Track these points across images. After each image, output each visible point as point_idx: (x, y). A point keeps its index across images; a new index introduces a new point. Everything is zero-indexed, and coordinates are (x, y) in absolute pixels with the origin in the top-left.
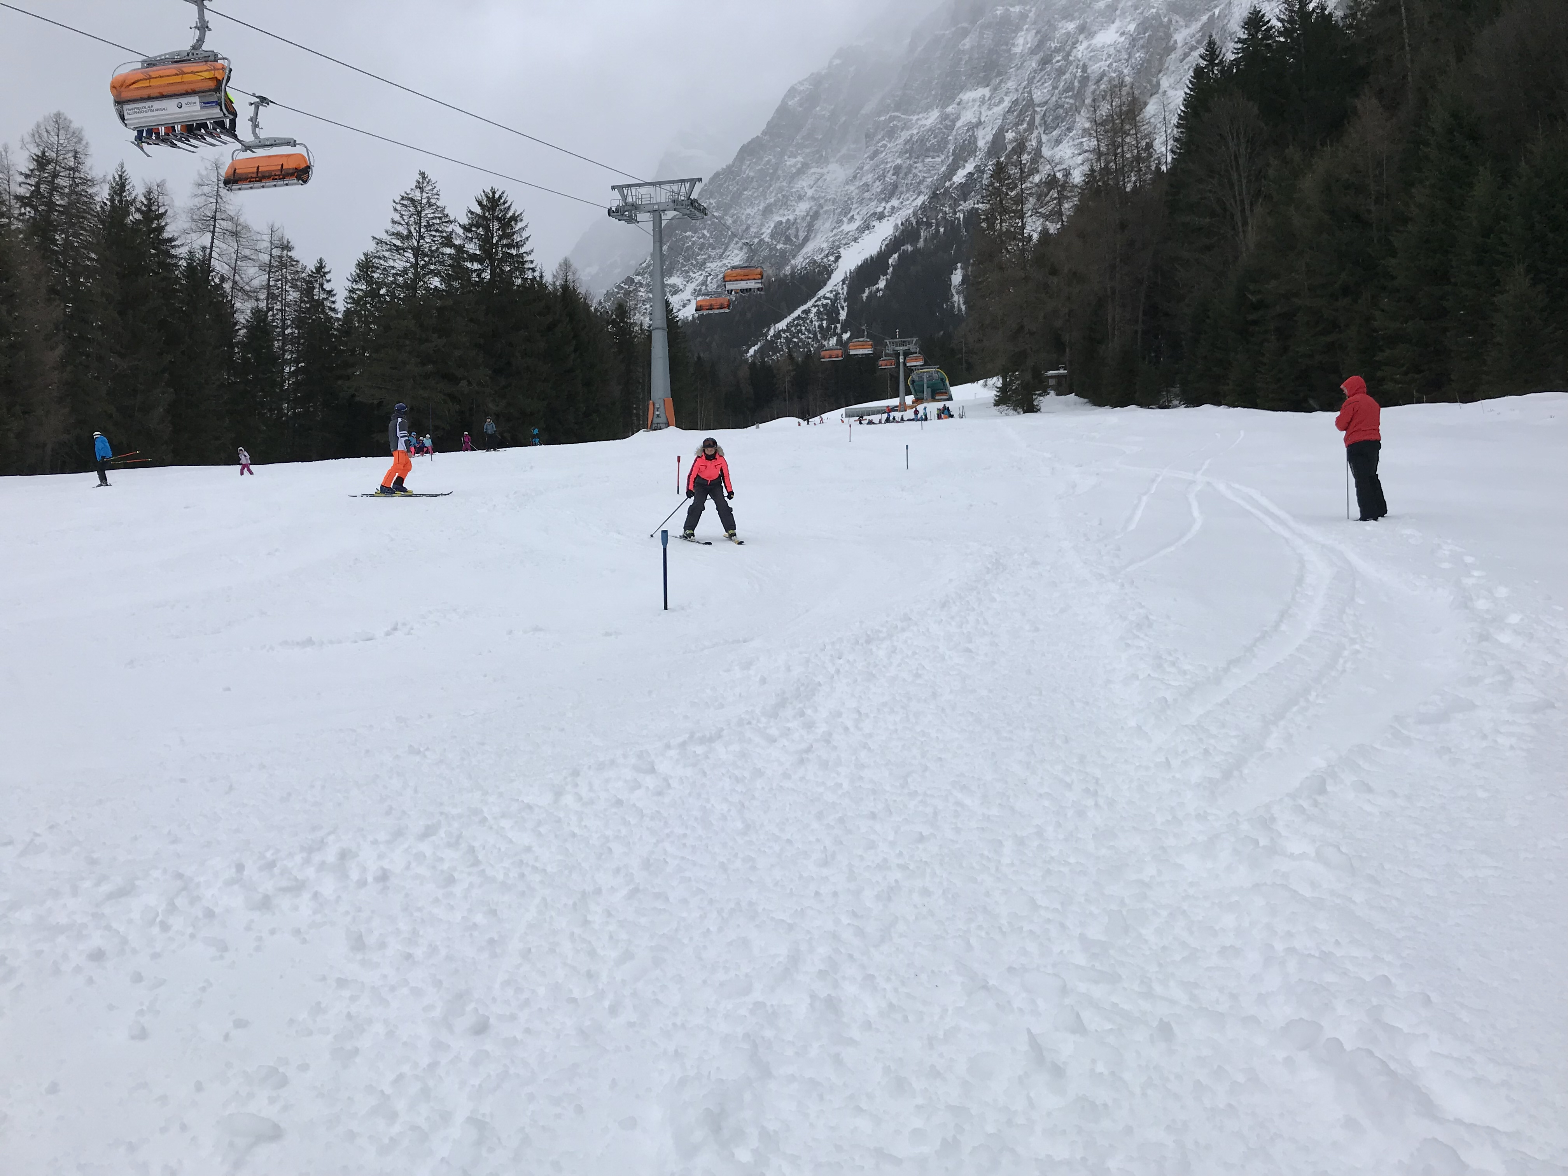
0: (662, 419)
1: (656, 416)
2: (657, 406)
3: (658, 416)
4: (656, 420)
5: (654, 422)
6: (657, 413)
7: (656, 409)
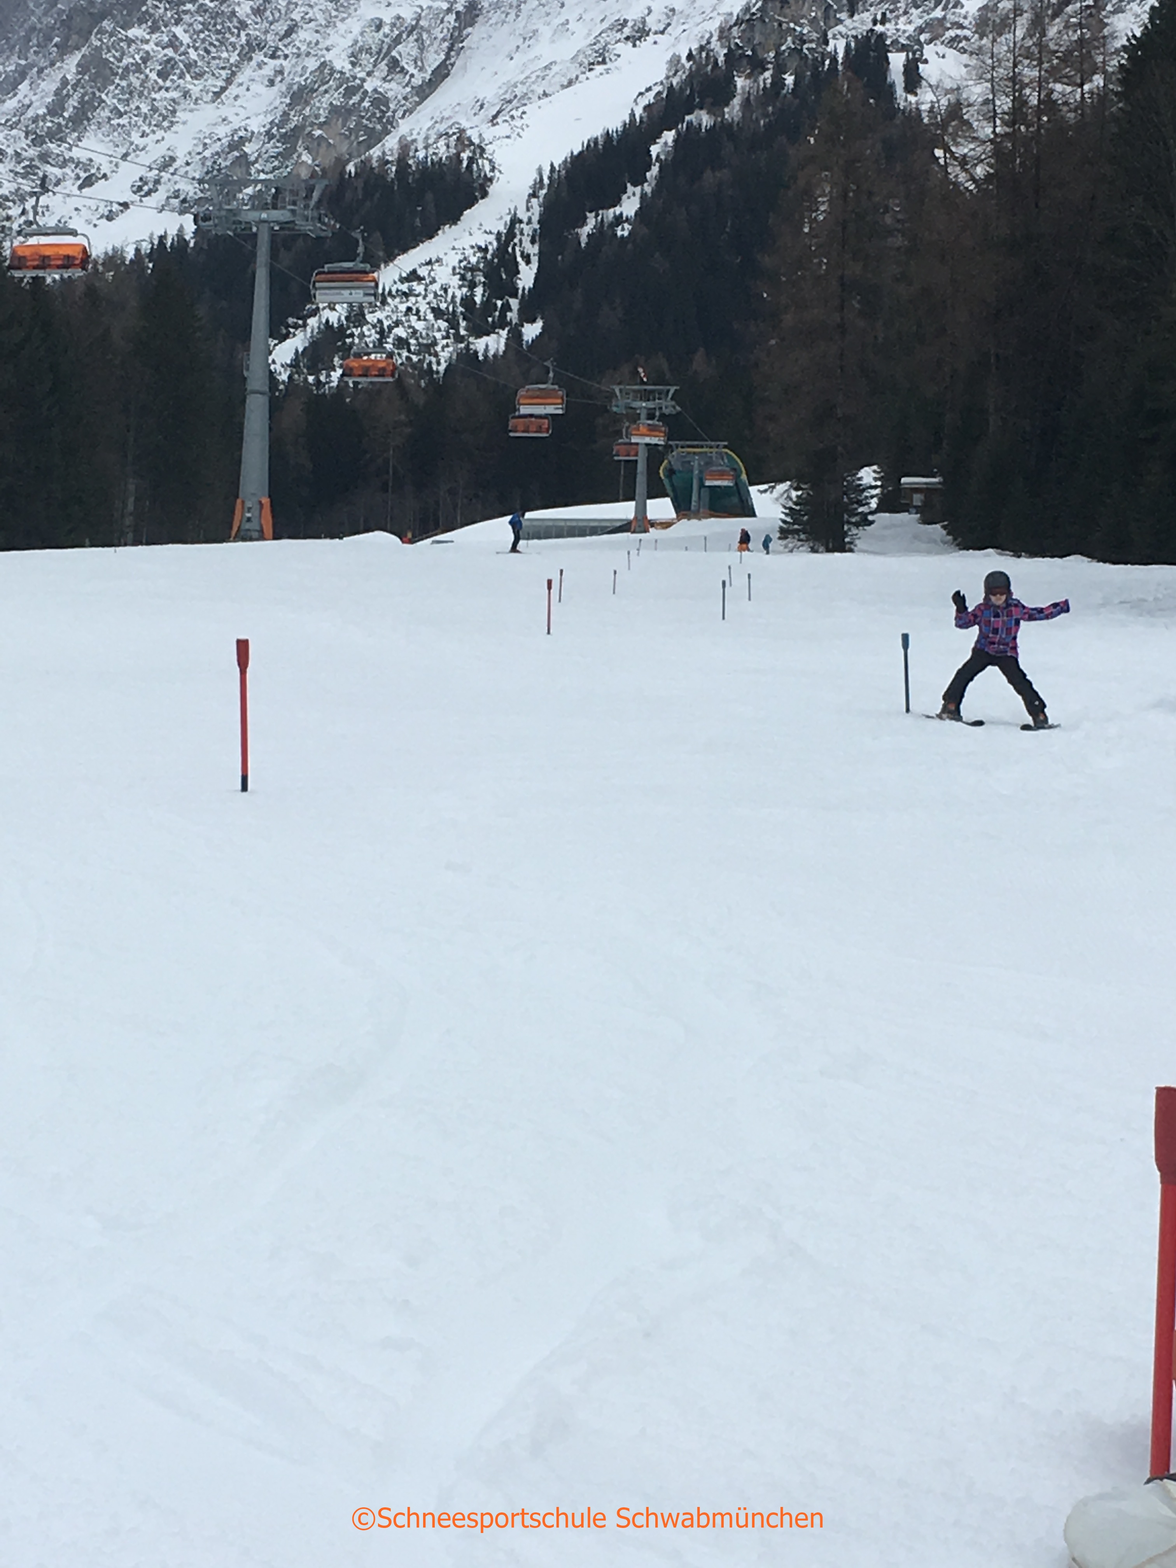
0: (254, 525)
1: (245, 519)
2: (249, 504)
3: (249, 519)
4: (248, 526)
5: (242, 527)
6: (249, 515)
7: (246, 510)
